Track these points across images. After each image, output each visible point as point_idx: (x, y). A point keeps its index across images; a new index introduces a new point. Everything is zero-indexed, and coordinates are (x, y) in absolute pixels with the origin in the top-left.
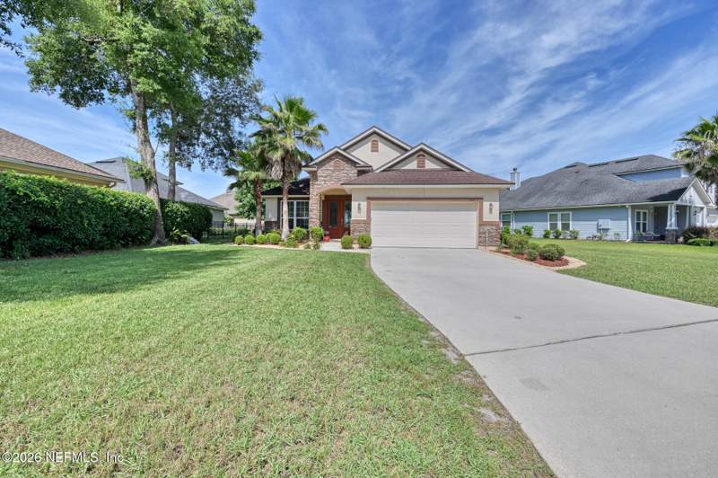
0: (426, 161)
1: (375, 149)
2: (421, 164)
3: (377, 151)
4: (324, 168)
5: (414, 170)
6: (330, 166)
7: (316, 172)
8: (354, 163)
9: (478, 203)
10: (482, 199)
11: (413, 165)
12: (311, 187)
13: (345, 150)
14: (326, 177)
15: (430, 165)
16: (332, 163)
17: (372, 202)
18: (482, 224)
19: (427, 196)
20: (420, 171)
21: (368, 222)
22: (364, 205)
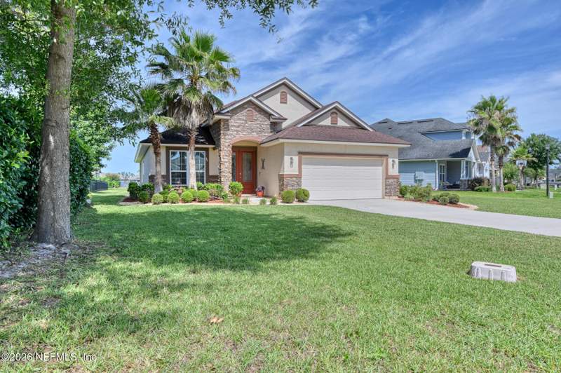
0: (339, 119)
1: (284, 101)
2: (334, 122)
3: (286, 103)
4: (235, 117)
5: (329, 126)
6: (242, 115)
7: (227, 120)
8: (269, 115)
9: (385, 159)
10: (387, 156)
11: (327, 122)
12: (222, 137)
13: (257, 98)
14: (238, 127)
15: (341, 123)
16: (244, 112)
17: (304, 157)
18: (387, 177)
19: (348, 152)
20: (334, 127)
21: (299, 176)
22: (296, 159)
